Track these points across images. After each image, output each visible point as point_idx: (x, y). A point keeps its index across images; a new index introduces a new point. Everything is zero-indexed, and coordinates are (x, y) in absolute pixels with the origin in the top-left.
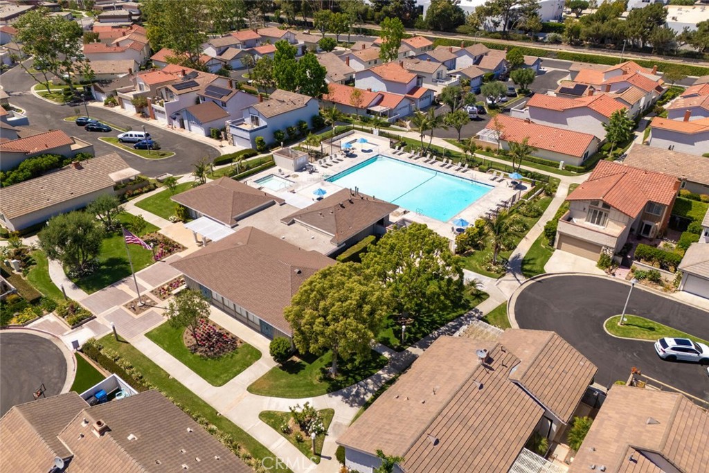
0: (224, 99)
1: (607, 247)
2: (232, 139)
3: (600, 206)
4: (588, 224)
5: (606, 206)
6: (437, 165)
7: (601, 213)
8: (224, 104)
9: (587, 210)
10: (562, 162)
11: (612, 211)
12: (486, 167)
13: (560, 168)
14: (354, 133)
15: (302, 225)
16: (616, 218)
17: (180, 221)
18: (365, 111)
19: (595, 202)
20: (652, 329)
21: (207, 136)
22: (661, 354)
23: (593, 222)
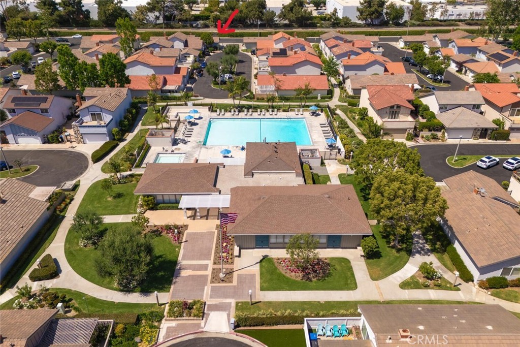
0: (43, 106)
1: (410, 128)
2: (82, 138)
3: (395, 108)
4: (390, 120)
5: (399, 107)
6: (255, 115)
7: (396, 112)
8: (45, 111)
9: (388, 112)
10: (319, 95)
11: (402, 109)
12: (287, 108)
13: (319, 98)
14: (169, 109)
15: (261, 173)
16: (404, 112)
17: (146, 211)
18: (160, 91)
19: (392, 107)
20: (465, 159)
21: (43, 144)
22: (485, 167)
23: (392, 118)
